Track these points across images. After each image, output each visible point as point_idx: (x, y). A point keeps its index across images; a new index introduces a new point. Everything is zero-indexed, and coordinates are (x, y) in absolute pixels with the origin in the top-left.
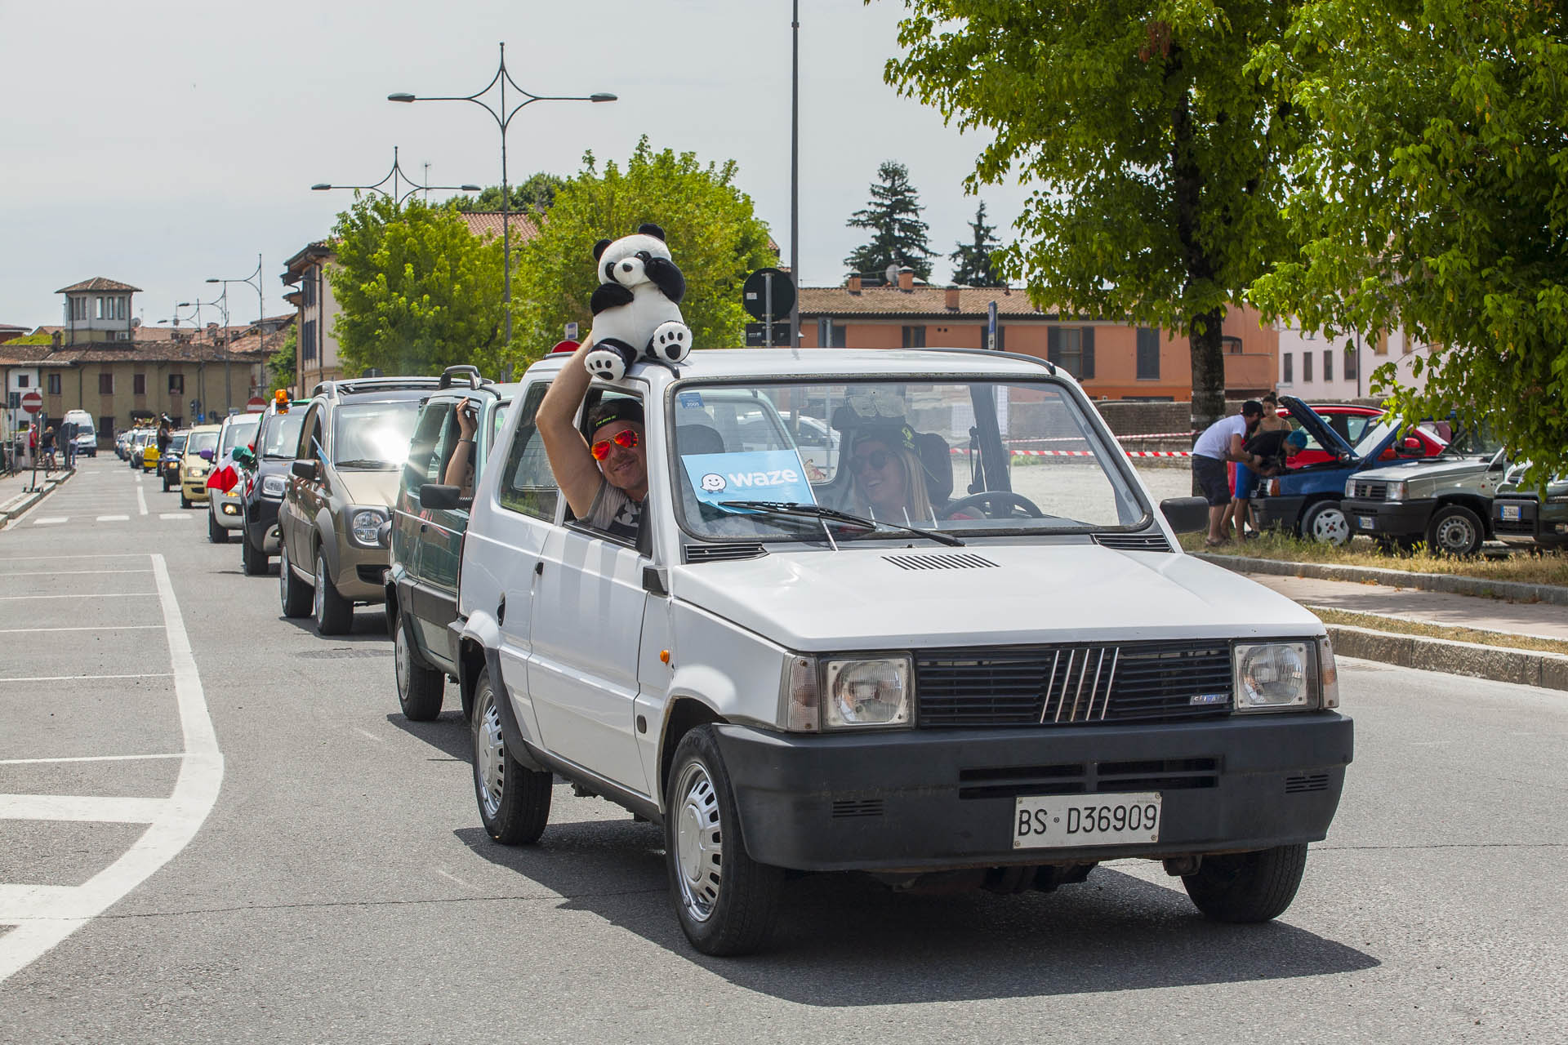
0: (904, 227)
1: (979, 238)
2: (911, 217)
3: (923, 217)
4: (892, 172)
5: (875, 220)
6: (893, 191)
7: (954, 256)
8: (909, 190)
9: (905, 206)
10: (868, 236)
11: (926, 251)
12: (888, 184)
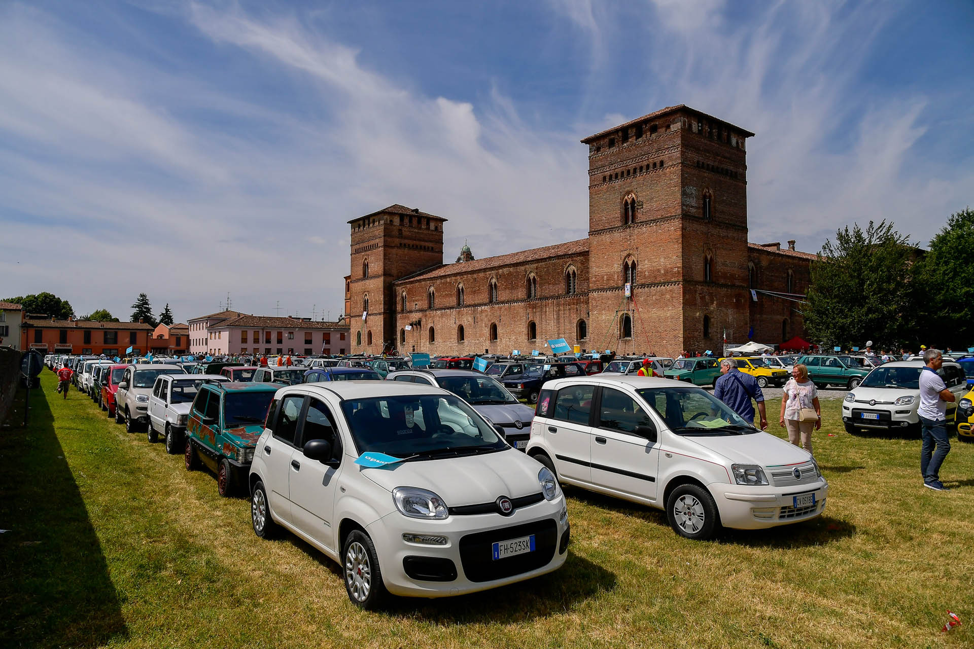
0: (146, 308)
1: (167, 312)
2: (147, 306)
3: (150, 306)
4: (142, 296)
5: (138, 306)
6: (142, 300)
7: (160, 315)
8: (147, 300)
9: (147, 304)
10: (136, 310)
11: (150, 314)
12: (142, 298)
